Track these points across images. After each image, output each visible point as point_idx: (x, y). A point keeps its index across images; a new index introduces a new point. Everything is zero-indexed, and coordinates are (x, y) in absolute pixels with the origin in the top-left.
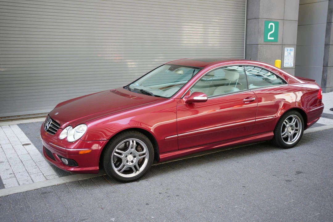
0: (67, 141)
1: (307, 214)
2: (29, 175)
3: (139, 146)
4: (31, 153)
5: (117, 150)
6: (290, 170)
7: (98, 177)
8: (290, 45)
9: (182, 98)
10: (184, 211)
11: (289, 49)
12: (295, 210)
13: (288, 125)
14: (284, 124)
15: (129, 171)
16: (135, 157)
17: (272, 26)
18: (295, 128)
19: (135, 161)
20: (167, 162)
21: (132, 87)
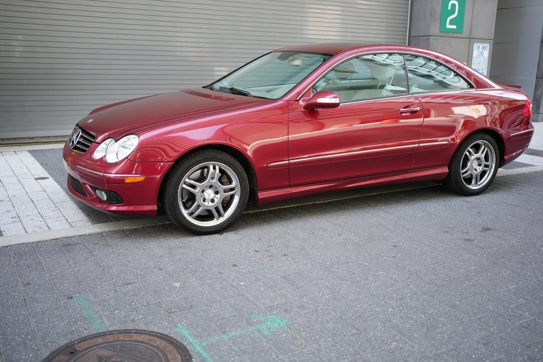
0: (106, 162)
1: (496, 286)
2: (43, 219)
3: (224, 176)
4: (49, 190)
5: (187, 180)
6: (472, 226)
7: (155, 226)
8: (482, 40)
9: (298, 100)
10: (295, 277)
11: (481, 45)
12: (477, 281)
13: (472, 157)
14: (466, 154)
15: (208, 216)
16: (217, 193)
17: (453, 6)
18: (484, 163)
19: (218, 199)
20: (271, 209)
21: (217, 86)
